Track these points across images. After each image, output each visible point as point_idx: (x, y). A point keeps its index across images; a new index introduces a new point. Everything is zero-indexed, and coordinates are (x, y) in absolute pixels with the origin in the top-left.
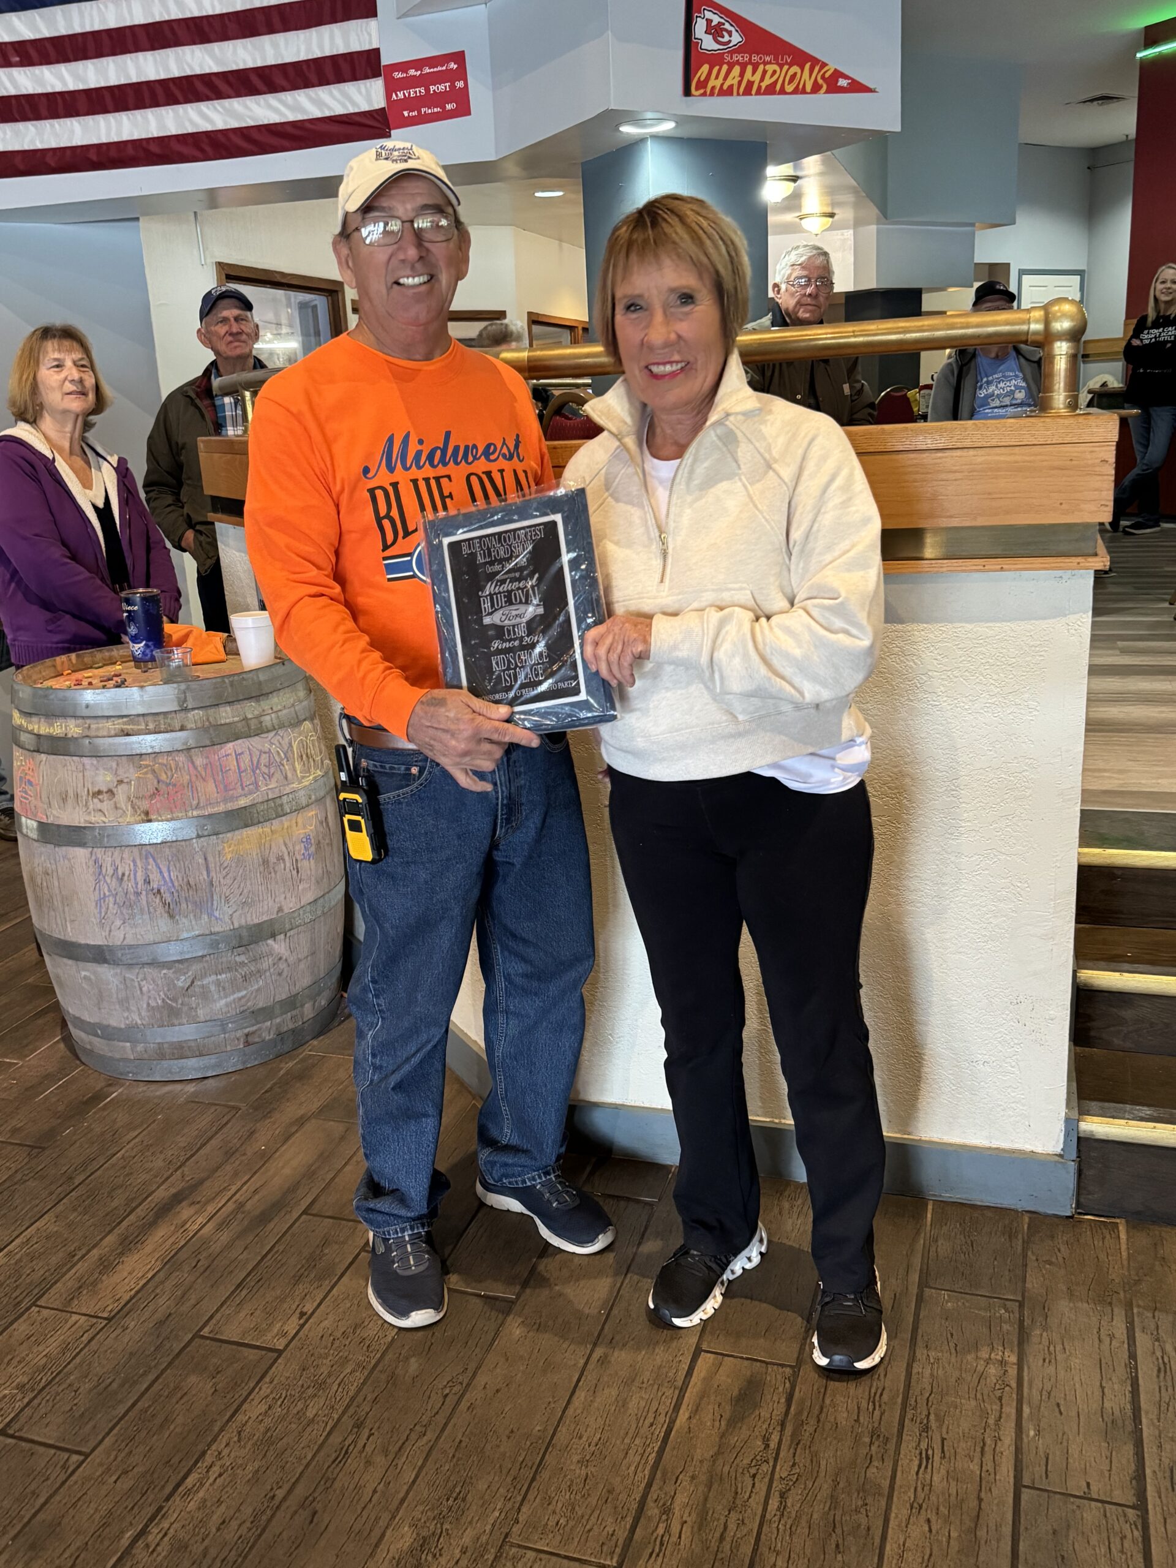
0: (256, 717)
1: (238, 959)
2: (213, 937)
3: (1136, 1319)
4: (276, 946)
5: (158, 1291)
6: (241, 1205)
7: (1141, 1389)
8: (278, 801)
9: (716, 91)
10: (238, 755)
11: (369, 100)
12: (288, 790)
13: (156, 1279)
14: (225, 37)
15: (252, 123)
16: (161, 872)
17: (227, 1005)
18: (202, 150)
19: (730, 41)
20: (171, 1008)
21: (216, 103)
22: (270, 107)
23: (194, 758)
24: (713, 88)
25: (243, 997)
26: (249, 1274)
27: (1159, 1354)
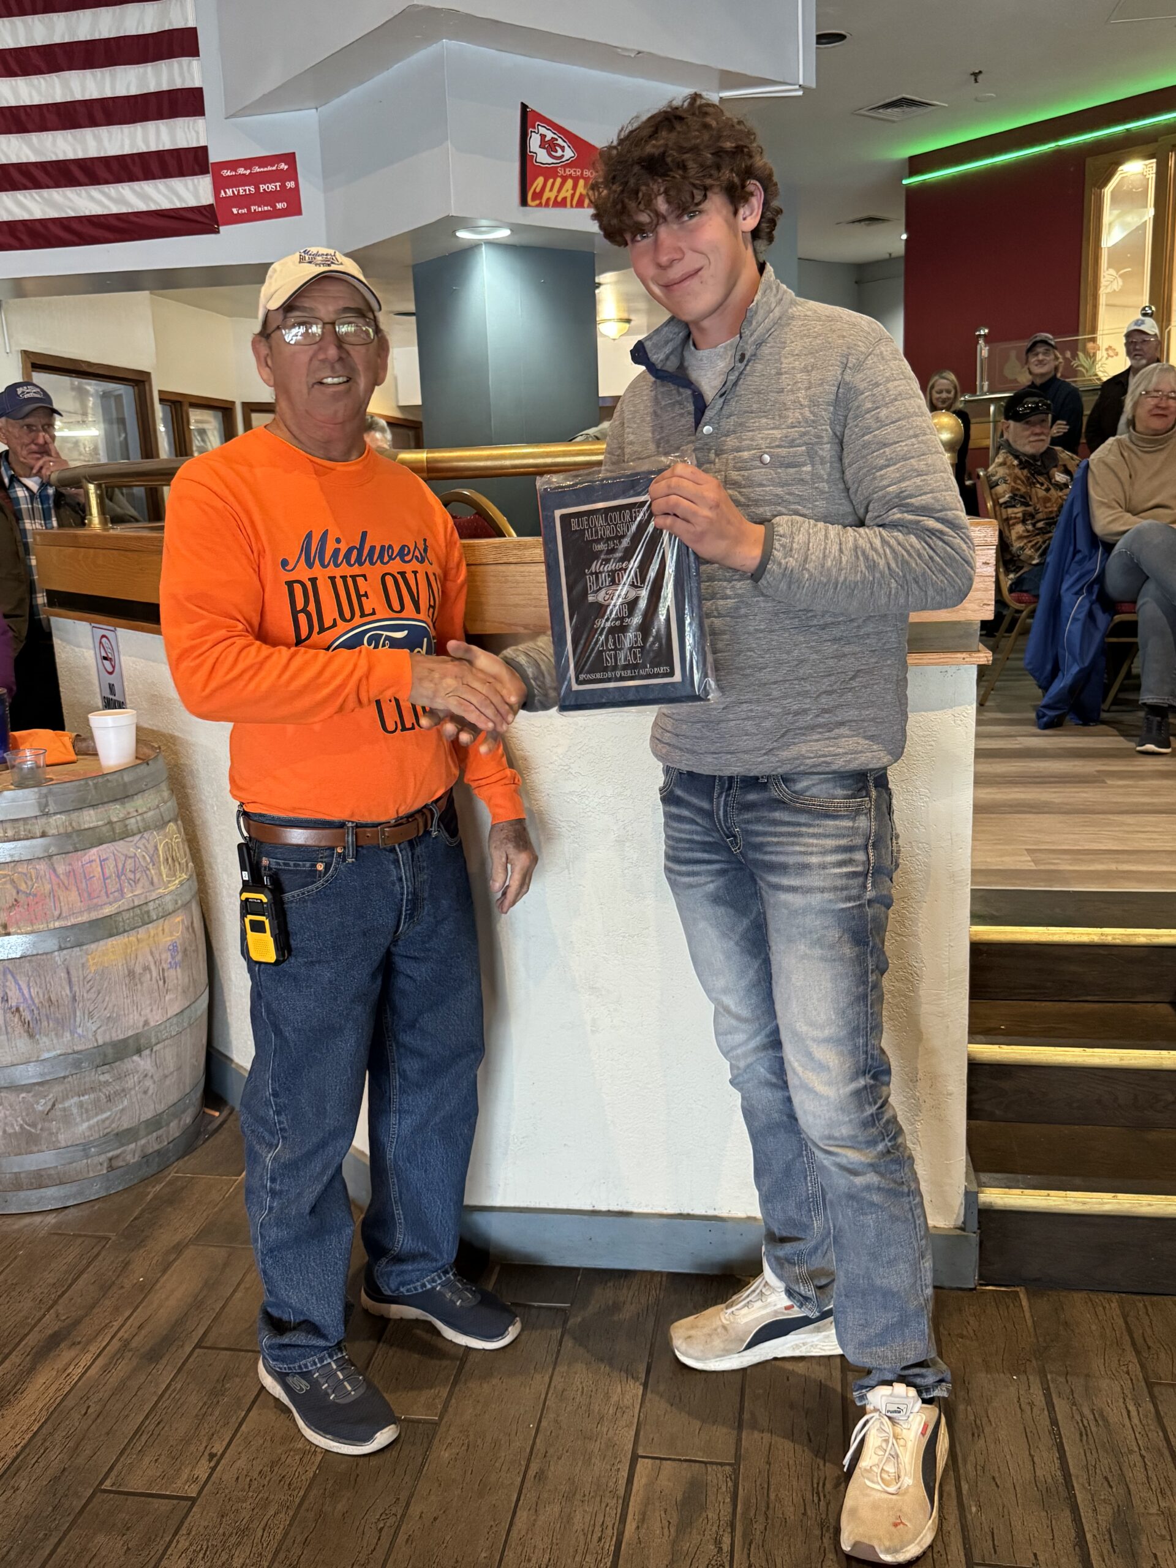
0: (123, 820)
1: (102, 1078)
2: (76, 1056)
3: (1051, 1385)
4: (142, 1063)
5: (47, 1444)
6: (126, 1344)
7: (1068, 1454)
8: (145, 908)
9: (551, 203)
10: (102, 861)
11: (196, 195)
12: (154, 896)
13: (44, 1431)
14: (43, 127)
15: (73, 214)
16: (20, 989)
17: (90, 1128)
18: (20, 240)
19: (563, 156)
20: (30, 1133)
21: (34, 192)
22: (92, 199)
23: (56, 866)
24: (548, 199)
25: (107, 1118)
26: (147, 1417)
27: (1078, 1418)
